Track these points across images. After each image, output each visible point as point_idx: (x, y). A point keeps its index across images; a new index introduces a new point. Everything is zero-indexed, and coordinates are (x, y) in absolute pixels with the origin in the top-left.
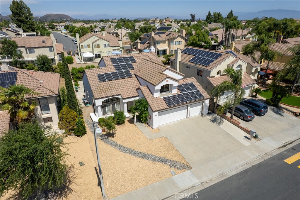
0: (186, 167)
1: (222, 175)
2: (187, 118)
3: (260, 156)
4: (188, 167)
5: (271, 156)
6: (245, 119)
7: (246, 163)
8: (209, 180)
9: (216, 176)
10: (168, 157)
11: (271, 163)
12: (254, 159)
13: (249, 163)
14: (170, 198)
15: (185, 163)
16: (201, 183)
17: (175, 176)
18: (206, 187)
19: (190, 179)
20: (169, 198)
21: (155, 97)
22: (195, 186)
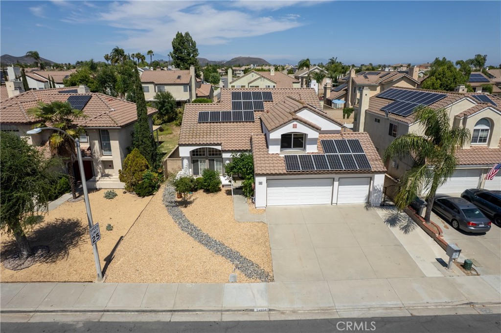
0: (265, 277)
1: (325, 310)
2: (332, 204)
3: (451, 304)
4: (267, 277)
5: (481, 313)
6: (461, 227)
7: (402, 306)
8: (291, 309)
9: (312, 309)
10: (245, 252)
11: (469, 326)
12: (428, 304)
13: (407, 309)
14: (194, 313)
15: (267, 269)
16: (270, 310)
17: (233, 284)
18: (272, 319)
19: (254, 296)
20: (191, 313)
21: (270, 152)
22: (253, 310)
